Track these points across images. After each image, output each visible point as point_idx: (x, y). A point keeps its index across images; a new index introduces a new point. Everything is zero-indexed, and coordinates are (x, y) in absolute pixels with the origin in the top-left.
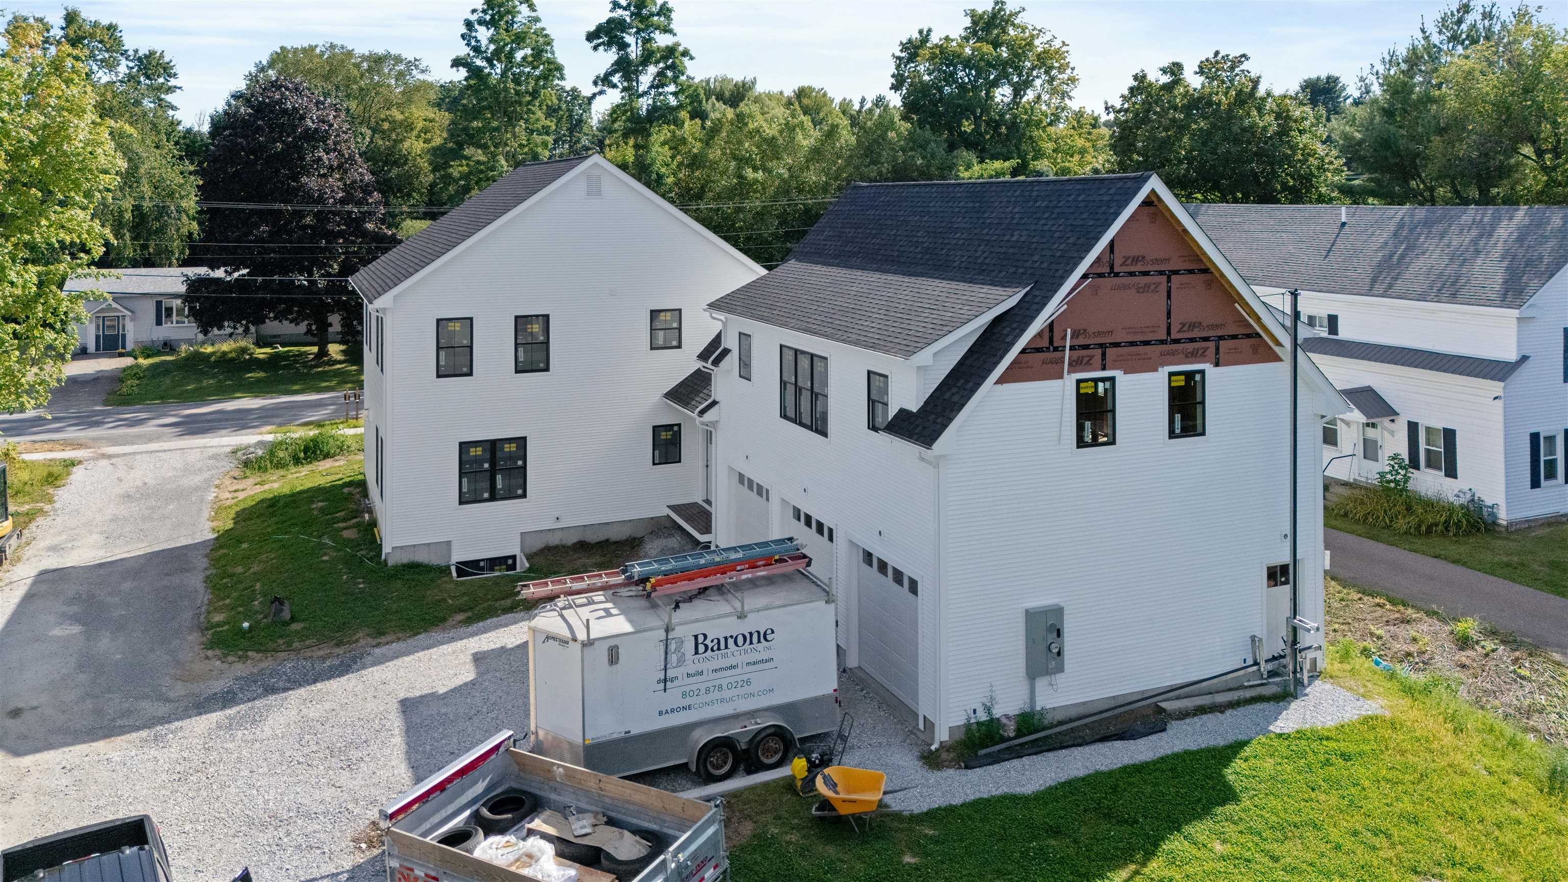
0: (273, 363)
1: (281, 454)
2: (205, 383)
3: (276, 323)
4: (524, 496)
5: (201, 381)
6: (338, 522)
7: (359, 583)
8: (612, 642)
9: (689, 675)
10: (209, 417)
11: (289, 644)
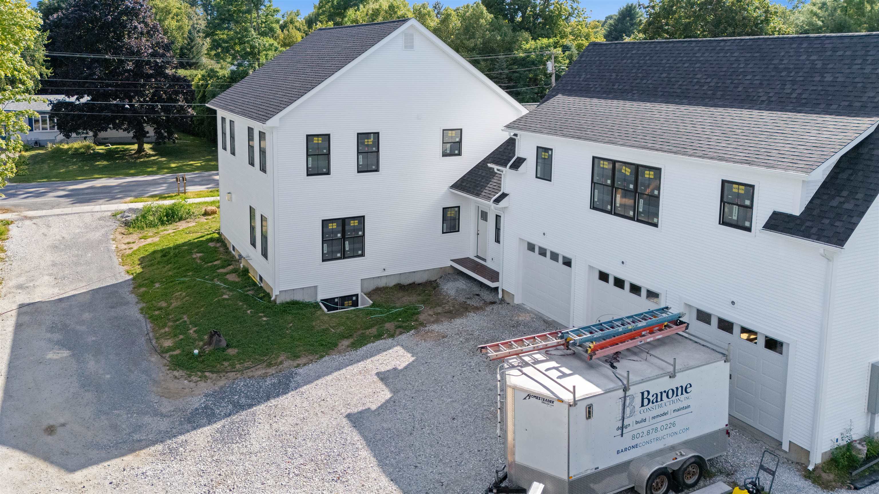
0: (109, 155)
1: (151, 218)
2: (71, 168)
3: (115, 131)
4: (363, 255)
5: (67, 167)
6: (218, 268)
7: (261, 317)
8: (589, 402)
9: (637, 422)
10: (86, 191)
11: (233, 366)
